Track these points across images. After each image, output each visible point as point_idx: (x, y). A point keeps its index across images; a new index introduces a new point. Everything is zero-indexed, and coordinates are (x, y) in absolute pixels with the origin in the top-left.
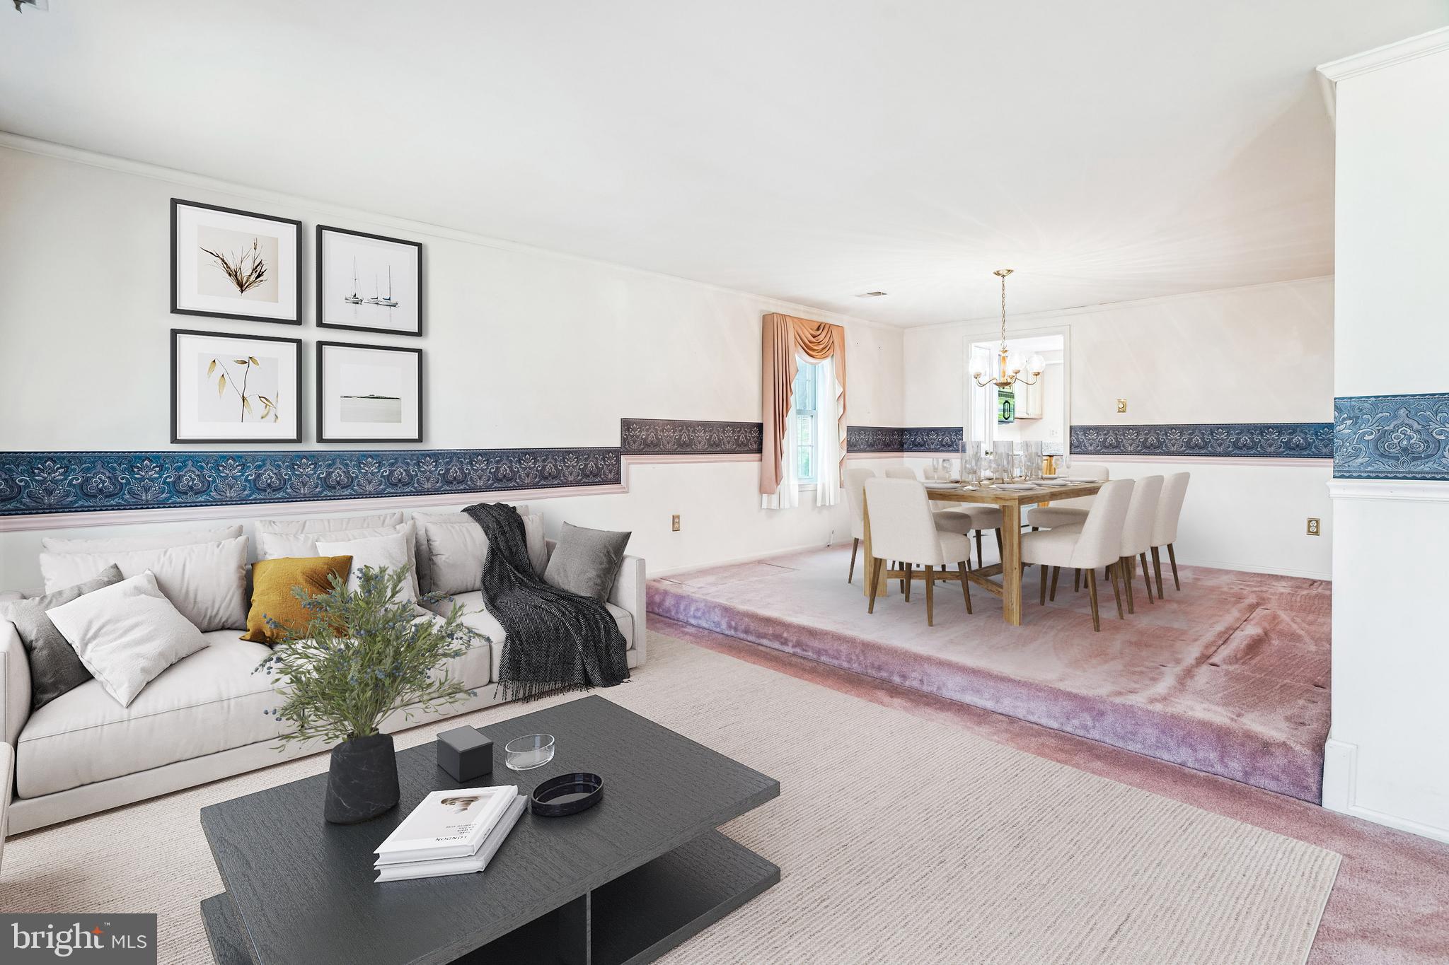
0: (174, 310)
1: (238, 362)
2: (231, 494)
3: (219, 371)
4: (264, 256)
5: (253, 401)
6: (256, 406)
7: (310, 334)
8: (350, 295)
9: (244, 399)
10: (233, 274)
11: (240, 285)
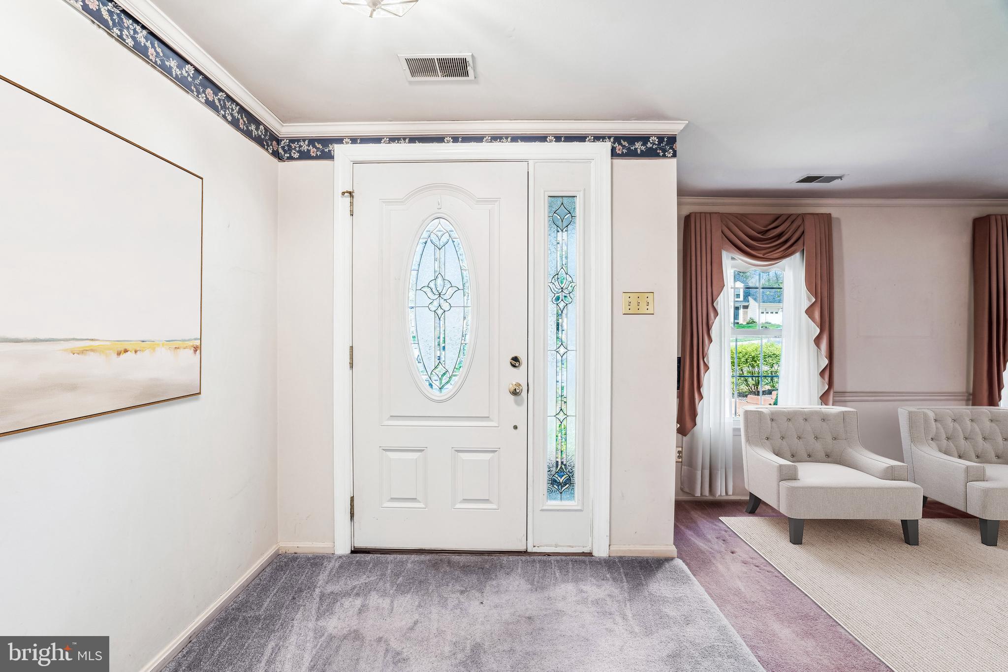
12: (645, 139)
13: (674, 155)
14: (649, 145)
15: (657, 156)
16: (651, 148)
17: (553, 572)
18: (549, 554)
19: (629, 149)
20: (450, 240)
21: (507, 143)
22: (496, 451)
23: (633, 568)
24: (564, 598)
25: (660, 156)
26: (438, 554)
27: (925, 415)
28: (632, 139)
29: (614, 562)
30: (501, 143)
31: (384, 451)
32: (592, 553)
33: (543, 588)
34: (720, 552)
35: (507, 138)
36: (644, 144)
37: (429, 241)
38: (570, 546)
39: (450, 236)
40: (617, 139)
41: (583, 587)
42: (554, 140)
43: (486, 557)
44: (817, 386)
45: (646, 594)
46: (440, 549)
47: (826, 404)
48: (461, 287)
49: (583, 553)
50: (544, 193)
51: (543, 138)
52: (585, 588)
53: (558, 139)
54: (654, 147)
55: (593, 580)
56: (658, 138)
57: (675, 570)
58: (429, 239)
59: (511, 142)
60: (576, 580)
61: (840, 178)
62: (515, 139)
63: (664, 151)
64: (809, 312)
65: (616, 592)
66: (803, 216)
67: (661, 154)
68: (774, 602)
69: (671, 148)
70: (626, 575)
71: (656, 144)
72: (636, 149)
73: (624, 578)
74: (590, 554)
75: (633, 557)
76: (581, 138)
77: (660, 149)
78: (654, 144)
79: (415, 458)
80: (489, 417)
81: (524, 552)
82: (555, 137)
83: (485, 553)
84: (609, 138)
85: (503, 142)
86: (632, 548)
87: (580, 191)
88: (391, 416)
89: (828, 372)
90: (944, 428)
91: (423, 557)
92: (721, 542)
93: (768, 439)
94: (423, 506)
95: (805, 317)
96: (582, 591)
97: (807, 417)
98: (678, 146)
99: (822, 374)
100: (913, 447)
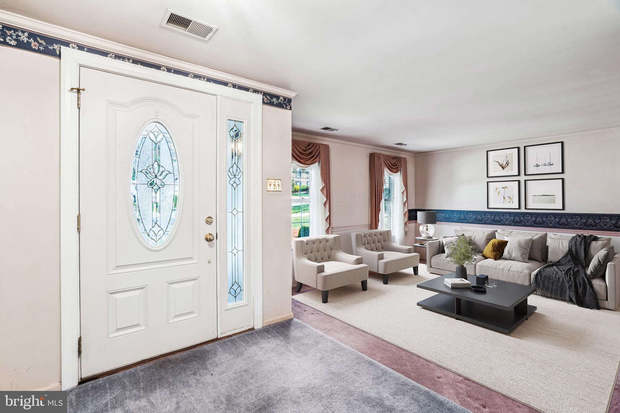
0: (488, 177)
1: (502, 188)
2: (507, 223)
3: (498, 191)
4: (509, 159)
5: (506, 198)
6: (508, 200)
7: (522, 178)
8: (535, 164)
9: (504, 197)
10: (501, 165)
11: (503, 168)
12: (278, 97)
13: (290, 109)
14: (280, 101)
15: (283, 107)
16: (280, 103)
17: (240, 344)
18: (231, 336)
19: (270, 101)
20: (164, 138)
21: (204, 81)
22: (197, 279)
23: (279, 328)
24: (256, 355)
25: (284, 108)
26: (158, 359)
27: (361, 234)
28: (272, 96)
29: (268, 329)
30: (199, 80)
31: (111, 295)
32: (254, 328)
33: (241, 354)
34: (300, 312)
35: (204, 78)
36: (277, 100)
37: (148, 137)
38: (242, 328)
39: (164, 136)
40: (265, 94)
41: (261, 346)
42: (232, 86)
43: (193, 350)
44: (325, 225)
45: (292, 338)
46: (158, 355)
47: (328, 234)
48: (172, 172)
49: (249, 329)
50: (226, 118)
51: (225, 84)
52: (263, 346)
53: (234, 86)
54: (282, 102)
55: (263, 340)
56: (283, 98)
57: (297, 323)
58: (148, 136)
59: (206, 81)
60: (256, 344)
61: (337, 130)
62: (209, 80)
63: (286, 106)
64: (322, 190)
65: (279, 342)
66: (319, 145)
67: (285, 107)
68: (332, 326)
69: (289, 105)
70: (278, 332)
71: (283, 101)
72: (274, 101)
73: (277, 334)
74: (253, 329)
75: (274, 323)
76: (247, 89)
77: (285, 104)
78: (282, 101)
79: (138, 294)
80: (192, 257)
81: (216, 339)
82: (232, 85)
83: (191, 348)
84: (261, 92)
85: (201, 80)
86: (273, 319)
87: (246, 119)
88: (117, 266)
89: (329, 219)
90: (367, 239)
91: (146, 365)
92: (298, 308)
93: (305, 254)
94: (145, 328)
95: (320, 193)
96: (262, 348)
97: (320, 241)
98: (293, 104)
99: (326, 220)
100: (358, 249)
